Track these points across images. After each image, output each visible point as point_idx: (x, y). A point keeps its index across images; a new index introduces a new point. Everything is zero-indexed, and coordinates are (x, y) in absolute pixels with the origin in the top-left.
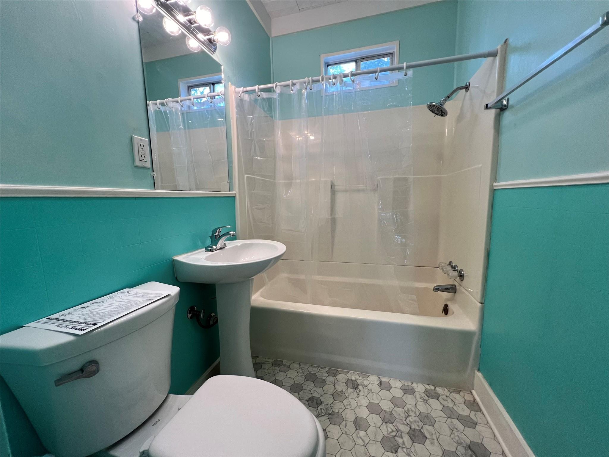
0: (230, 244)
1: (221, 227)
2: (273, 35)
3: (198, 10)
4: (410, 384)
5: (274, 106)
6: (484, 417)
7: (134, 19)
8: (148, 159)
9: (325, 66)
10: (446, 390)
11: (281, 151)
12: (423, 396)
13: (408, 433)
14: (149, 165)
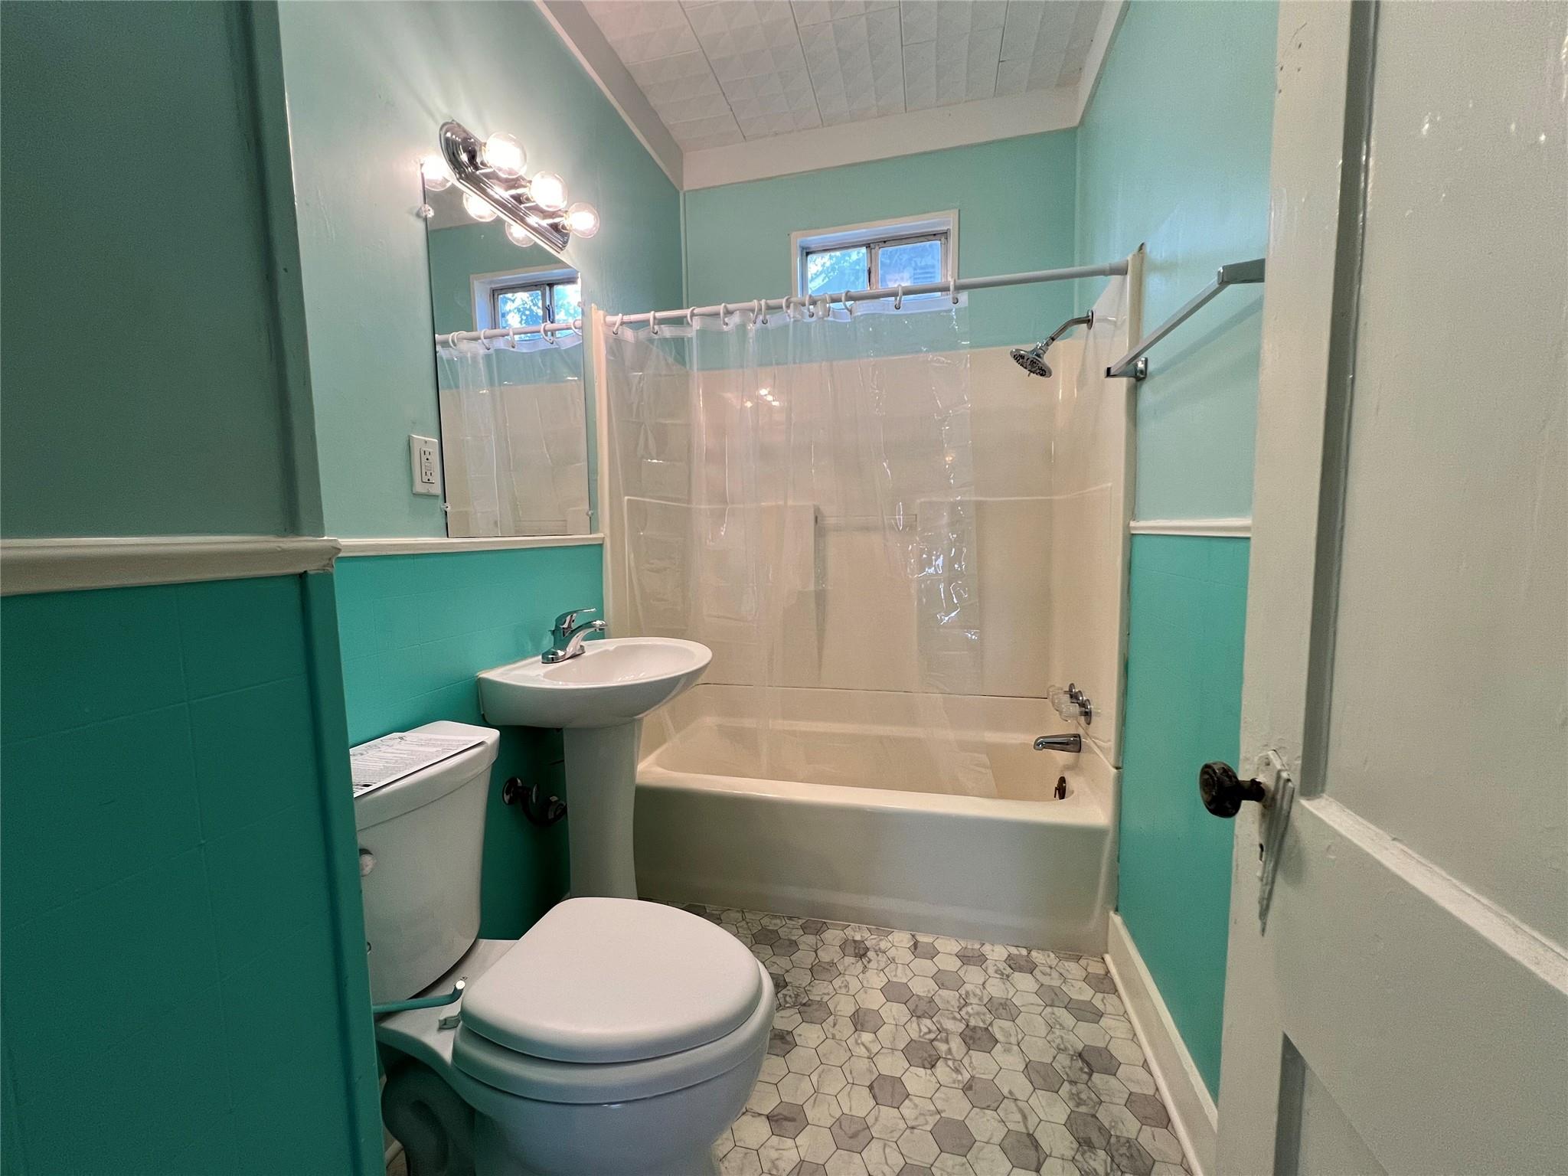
0: (594, 648)
1: (575, 612)
2: (686, 188)
3: (537, 180)
4: (977, 946)
5: (690, 356)
6: (1120, 1003)
7: (418, 215)
8: (437, 478)
9: (802, 255)
10: (1052, 955)
11: (703, 438)
12: (1002, 968)
13: (961, 1033)
14: (437, 489)
